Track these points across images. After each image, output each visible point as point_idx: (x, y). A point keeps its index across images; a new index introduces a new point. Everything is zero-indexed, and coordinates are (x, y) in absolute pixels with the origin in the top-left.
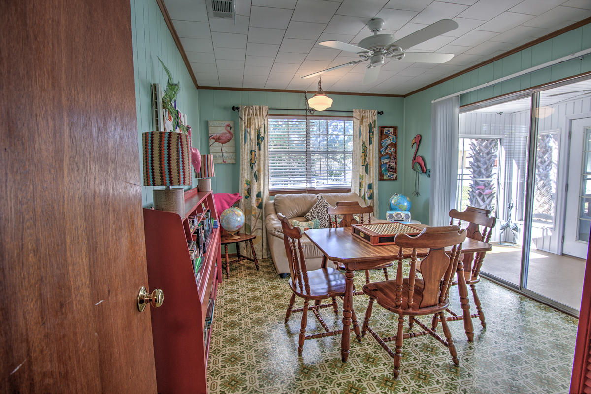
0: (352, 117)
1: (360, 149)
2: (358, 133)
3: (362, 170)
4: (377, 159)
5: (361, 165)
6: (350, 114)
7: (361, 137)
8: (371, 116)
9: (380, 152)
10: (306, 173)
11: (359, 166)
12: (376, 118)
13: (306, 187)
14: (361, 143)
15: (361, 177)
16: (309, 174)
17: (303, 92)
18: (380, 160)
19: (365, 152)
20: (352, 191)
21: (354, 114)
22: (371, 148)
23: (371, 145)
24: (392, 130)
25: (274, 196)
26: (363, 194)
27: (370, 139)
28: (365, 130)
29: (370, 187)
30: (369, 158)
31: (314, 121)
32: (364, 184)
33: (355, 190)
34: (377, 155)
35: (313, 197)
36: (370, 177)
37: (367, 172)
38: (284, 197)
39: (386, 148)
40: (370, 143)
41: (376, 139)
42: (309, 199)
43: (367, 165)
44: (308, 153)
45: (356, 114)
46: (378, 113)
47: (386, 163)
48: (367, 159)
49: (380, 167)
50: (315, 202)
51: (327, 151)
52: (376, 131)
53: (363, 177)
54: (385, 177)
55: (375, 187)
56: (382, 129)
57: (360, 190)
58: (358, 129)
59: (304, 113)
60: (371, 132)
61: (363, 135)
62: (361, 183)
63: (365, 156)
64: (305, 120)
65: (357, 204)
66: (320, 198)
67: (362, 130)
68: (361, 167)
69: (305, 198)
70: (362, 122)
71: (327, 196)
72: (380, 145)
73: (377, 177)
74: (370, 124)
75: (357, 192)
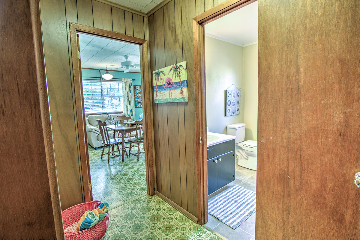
0: (121, 81)
1: (126, 95)
2: (125, 88)
3: (127, 104)
4: (134, 99)
5: (127, 101)
6: (121, 80)
7: (126, 90)
8: (130, 81)
9: (135, 96)
10: (102, 105)
11: (126, 102)
12: (132, 82)
13: (102, 112)
14: (126, 92)
15: (127, 107)
16: (103, 106)
17: (98, 69)
18: (135, 99)
19: (128, 96)
20: (124, 113)
21: (122, 80)
22: (131, 95)
23: (131, 93)
24: (139, 87)
25: (87, 116)
26: (128, 114)
27: (130, 90)
28: (127, 87)
29: (131, 111)
30: (130, 99)
31: (104, 82)
32: (128, 109)
33: (125, 112)
34: (133, 98)
35: (106, 116)
36: (131, 106)
37: (129, 104)
38: (93, 117)
39: (137, 94)
40: (130, 92)
41: (132, 91)
42: (105, 117)
43: (129, 101)
44: (102, 97)
45: (123, 80)
46: (133, 80)
47: (138, 101)
48: (129, 99)
49: (135, 102)
50: (107, 118)
51: (111, 96)
52: (132, 87)
53: (128, 106)
54: (137, 107)
55: (133, 111)
56: (135, 86)
57: (127, 112)
58: (124, 87)
59: (100, 79)
60: (130, 88)
61: (127, 89)
62: (127, 109)
63: (128, 98)
64: (100, 82)
65: (125, 116)
66: (109, 116)
67: (126, 87)
68: (127, 102)
69: (103, 116)
70: (126, 84)
71: (113, 115)
72: (135, 93)
73: (134, 107)
74: (130, 85)
75: (126, 113)
